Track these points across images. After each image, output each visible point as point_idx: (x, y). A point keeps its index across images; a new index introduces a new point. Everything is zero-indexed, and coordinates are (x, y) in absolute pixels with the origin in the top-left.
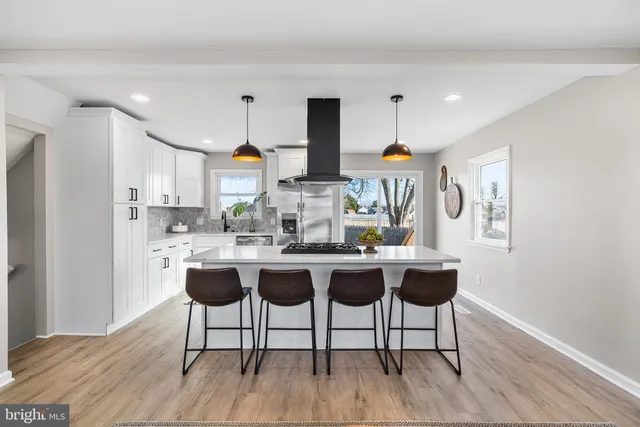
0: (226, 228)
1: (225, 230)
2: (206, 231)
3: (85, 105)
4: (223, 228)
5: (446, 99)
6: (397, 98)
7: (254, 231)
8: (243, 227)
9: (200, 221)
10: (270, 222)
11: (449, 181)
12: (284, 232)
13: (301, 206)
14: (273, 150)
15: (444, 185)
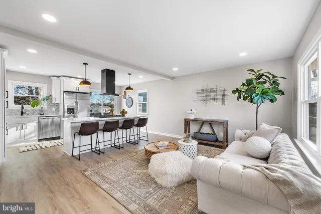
1: (22, 115)
4: (20, 113)
7: (43, 114)
8: (34, 113)
10: (52, 110)
11: (127, 96)
12: (68, 114)
13: (77, 103)
14: (59, 77)
15: (125, 97)
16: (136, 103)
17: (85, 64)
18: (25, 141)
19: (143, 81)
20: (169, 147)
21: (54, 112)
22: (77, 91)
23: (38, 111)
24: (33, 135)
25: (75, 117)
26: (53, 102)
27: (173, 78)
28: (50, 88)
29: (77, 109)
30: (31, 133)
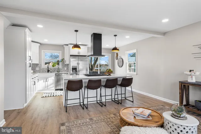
0: (48, 71)
1: (48, 72)
2: (40, 72)
3: (14, 25)
4: (47, 71)
5: (126, 37)
6: (115, 36)
7: (59, 72)
8: (55, 70)
9: (37, 69)
10: (64, 69)
11: (119, 57)
12: (73, 72)
13: (78, 64)
14: (68, 45)
15: (117, 59)
16: (126, 63)
17: (76, 31)
18: (48, 89)
19: (132, 42)
20: (151, 118)
21: (66, 70)
22: (79, 55)
23: (57, 69)
24: (52, 86)
25: (77, 74)
26: (65, 63)
27: (164, 34)
28: (63, 54)
29: (78, 68)
30: (51, 85)
